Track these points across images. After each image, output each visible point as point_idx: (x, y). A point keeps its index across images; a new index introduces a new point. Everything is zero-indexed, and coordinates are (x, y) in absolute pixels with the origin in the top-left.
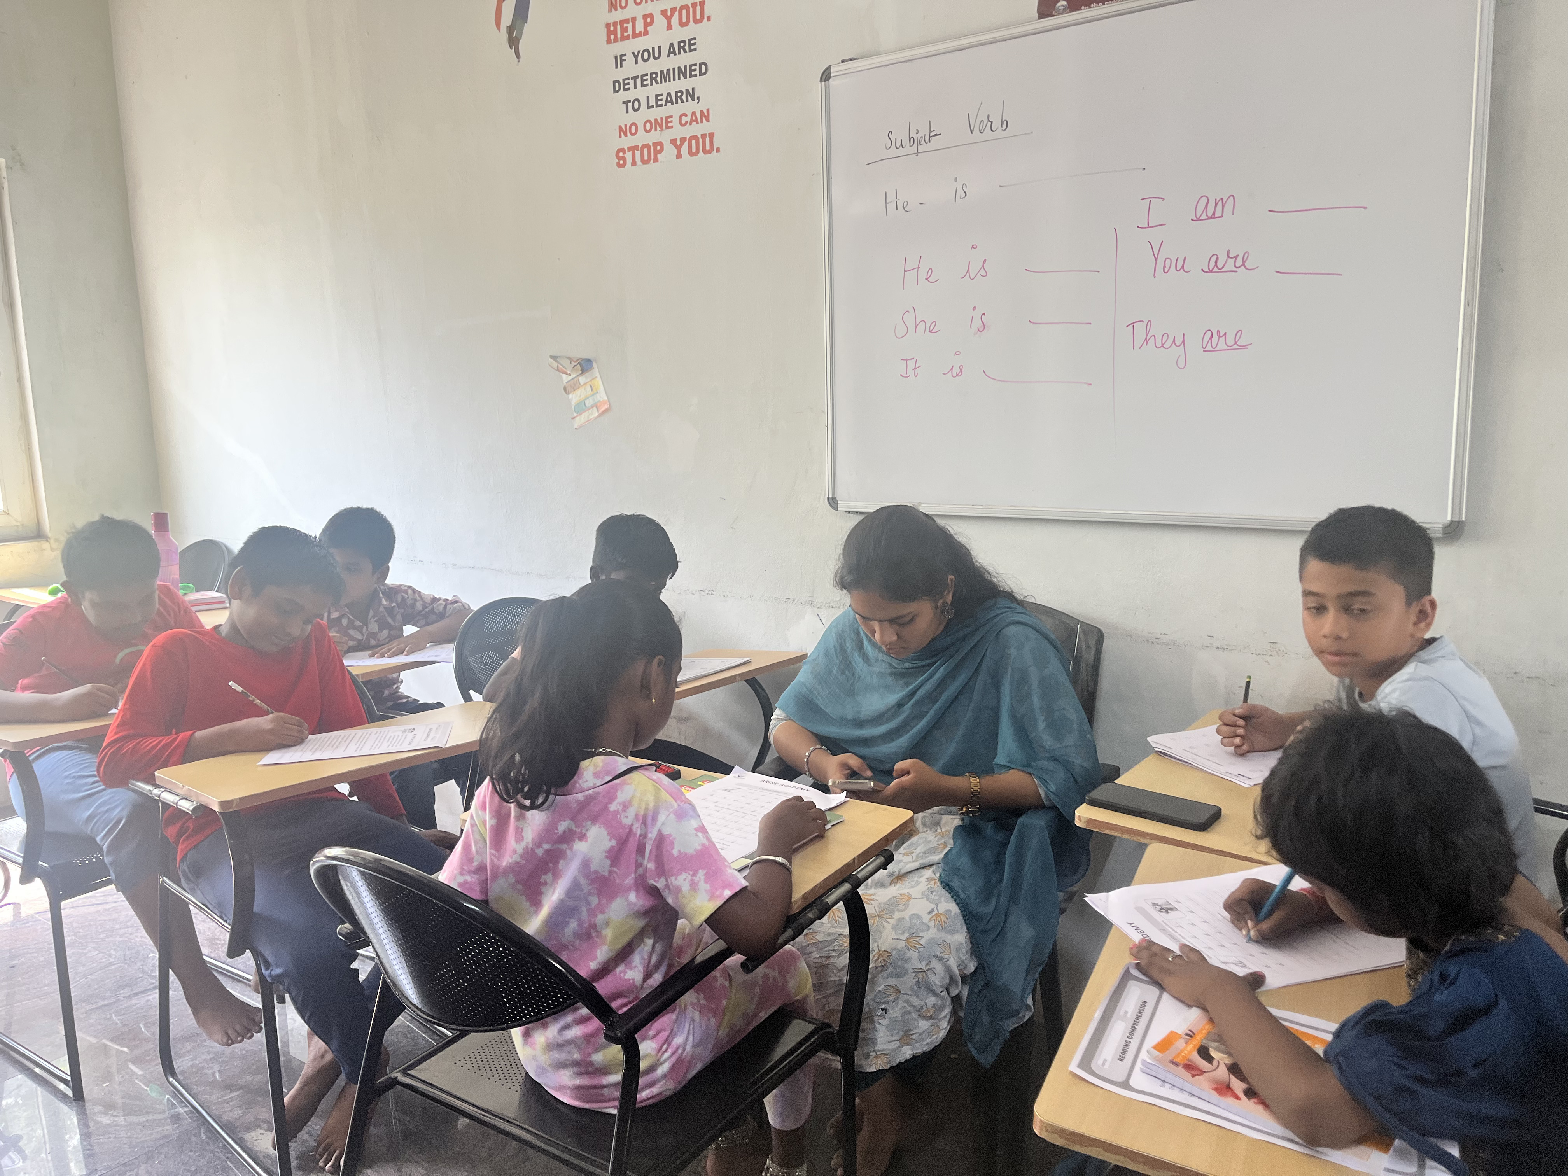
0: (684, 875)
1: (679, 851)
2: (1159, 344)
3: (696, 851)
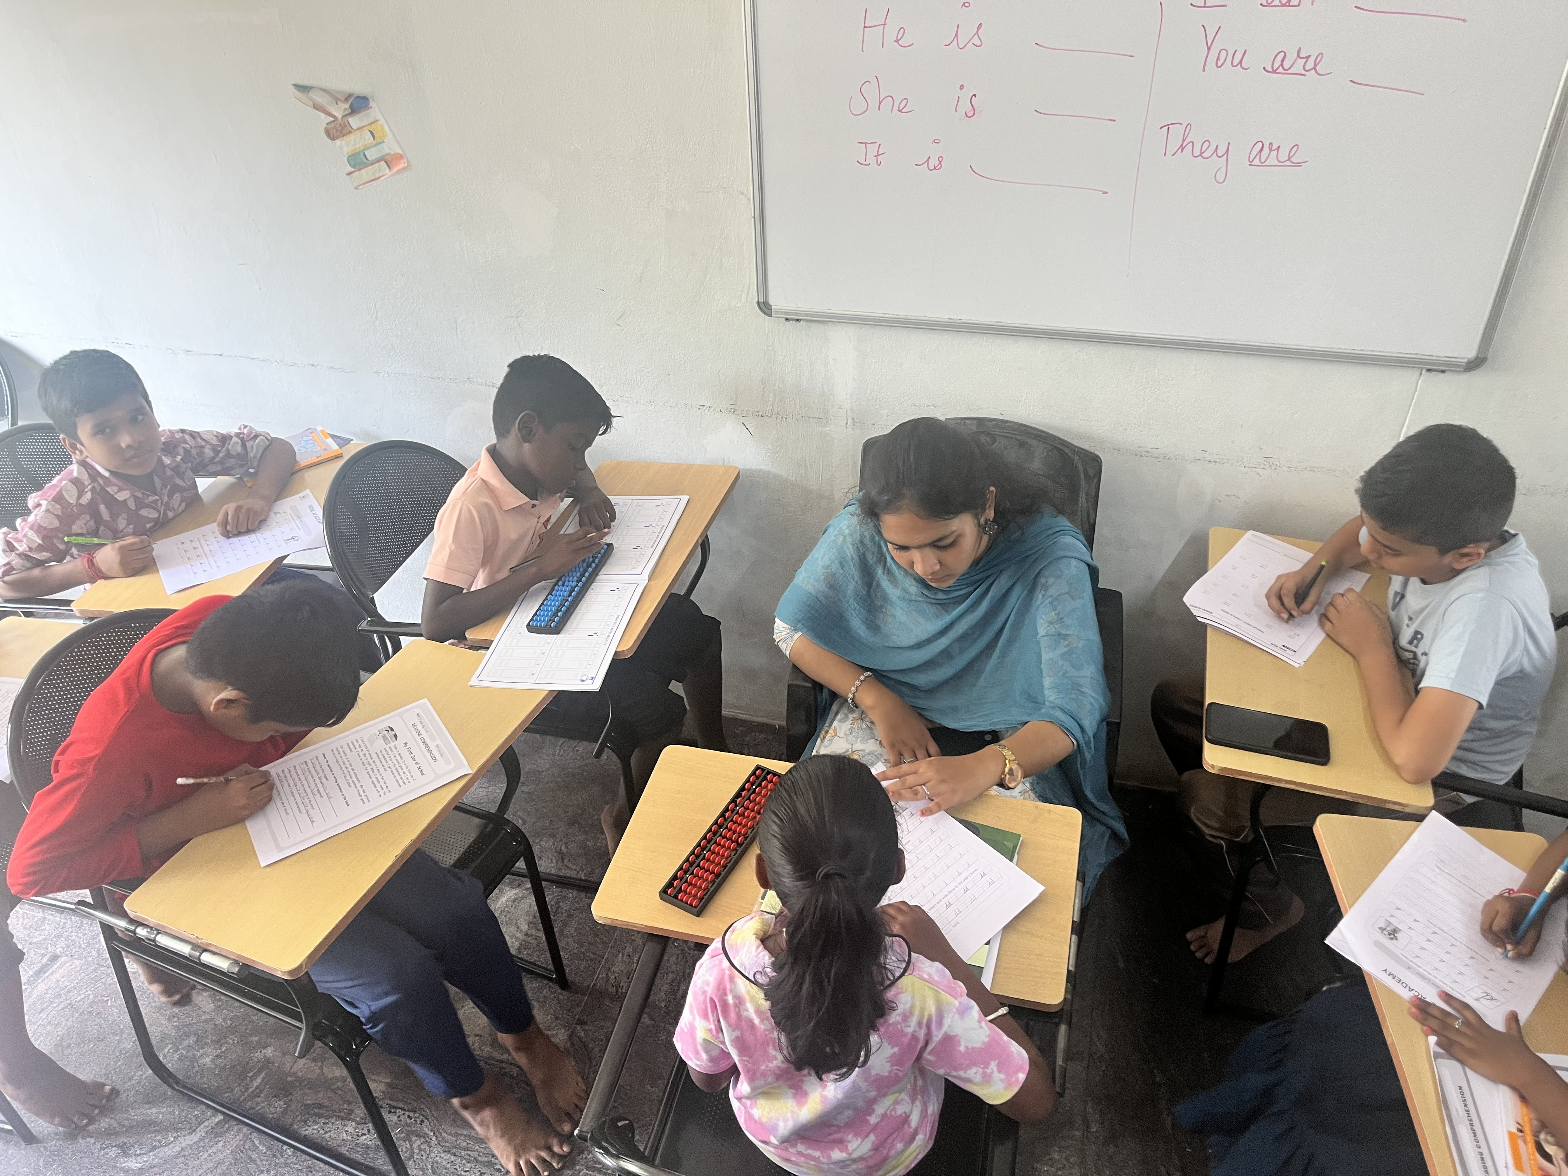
0: (974, 1070)
1: (967, 1047)
2: (1197, 153)
3: (984, 1043)
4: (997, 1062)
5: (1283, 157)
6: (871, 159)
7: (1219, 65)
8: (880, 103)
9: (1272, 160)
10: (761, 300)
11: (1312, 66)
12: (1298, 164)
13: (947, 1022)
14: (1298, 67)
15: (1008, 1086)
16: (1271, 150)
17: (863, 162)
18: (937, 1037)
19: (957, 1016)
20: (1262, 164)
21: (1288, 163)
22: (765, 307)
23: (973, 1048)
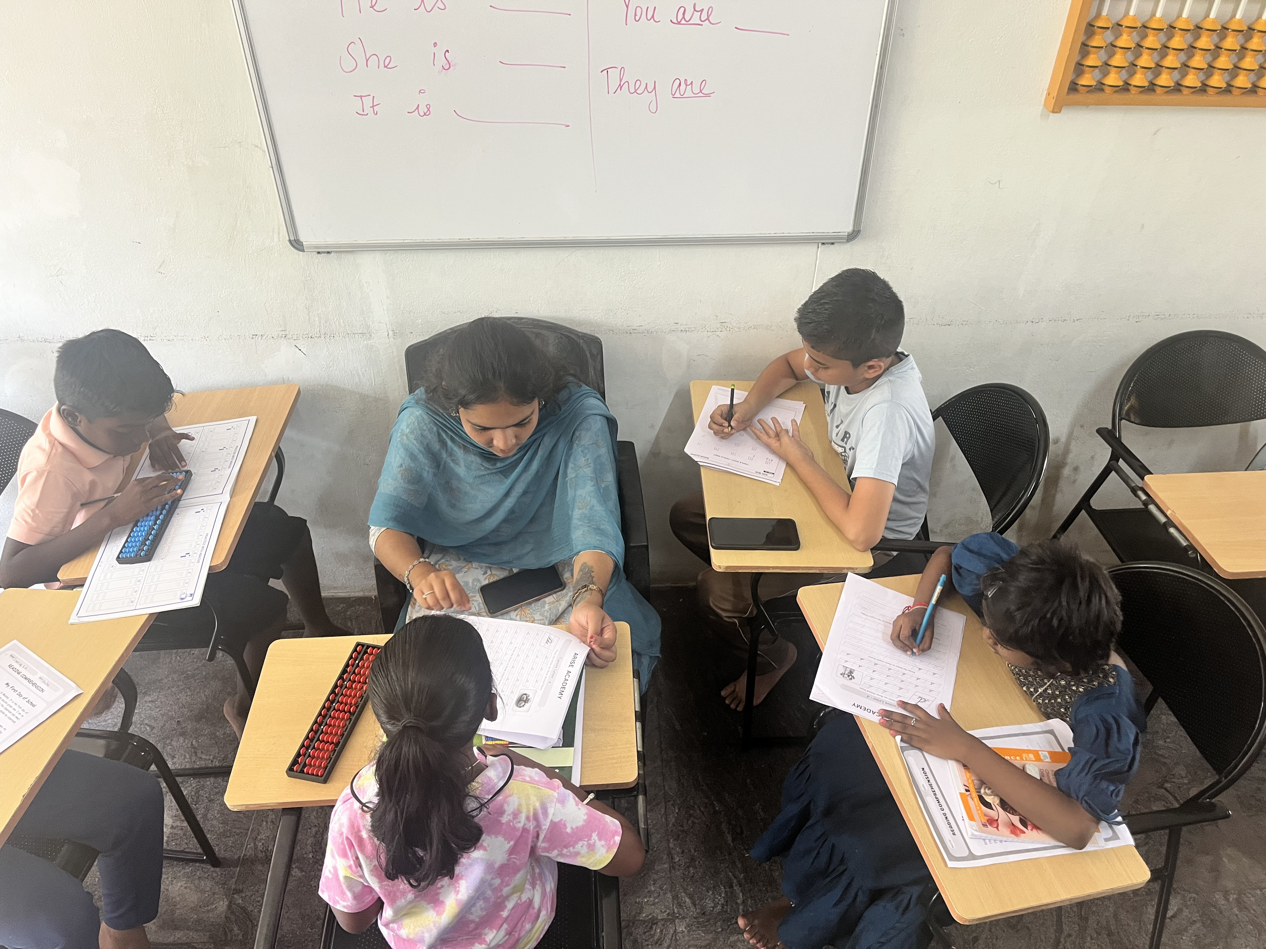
0: (580, 843)
1: (572, 828)
2: (632, 90)
3: (585, 821)
4: (596, 833)
5: (697, 90)
6: (368, 110)
7: (637, 19)
8: (367, 61)
9: (689, 93)
10: (292, 239)
11: (706, 18)
12: (708, 95)
13: (551, 811)
14: (696, 20)
15: (609, 850)
16: (687, 85)
17: (362, 113)
18: (546, 825)
19: (558, 805)
20: (682, 96)
21: (701, 94)
22: (297, 244)
23: (577, 828)
